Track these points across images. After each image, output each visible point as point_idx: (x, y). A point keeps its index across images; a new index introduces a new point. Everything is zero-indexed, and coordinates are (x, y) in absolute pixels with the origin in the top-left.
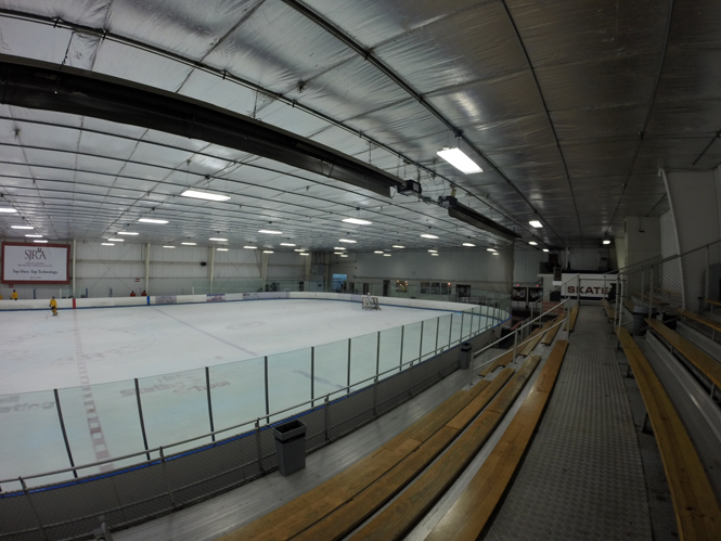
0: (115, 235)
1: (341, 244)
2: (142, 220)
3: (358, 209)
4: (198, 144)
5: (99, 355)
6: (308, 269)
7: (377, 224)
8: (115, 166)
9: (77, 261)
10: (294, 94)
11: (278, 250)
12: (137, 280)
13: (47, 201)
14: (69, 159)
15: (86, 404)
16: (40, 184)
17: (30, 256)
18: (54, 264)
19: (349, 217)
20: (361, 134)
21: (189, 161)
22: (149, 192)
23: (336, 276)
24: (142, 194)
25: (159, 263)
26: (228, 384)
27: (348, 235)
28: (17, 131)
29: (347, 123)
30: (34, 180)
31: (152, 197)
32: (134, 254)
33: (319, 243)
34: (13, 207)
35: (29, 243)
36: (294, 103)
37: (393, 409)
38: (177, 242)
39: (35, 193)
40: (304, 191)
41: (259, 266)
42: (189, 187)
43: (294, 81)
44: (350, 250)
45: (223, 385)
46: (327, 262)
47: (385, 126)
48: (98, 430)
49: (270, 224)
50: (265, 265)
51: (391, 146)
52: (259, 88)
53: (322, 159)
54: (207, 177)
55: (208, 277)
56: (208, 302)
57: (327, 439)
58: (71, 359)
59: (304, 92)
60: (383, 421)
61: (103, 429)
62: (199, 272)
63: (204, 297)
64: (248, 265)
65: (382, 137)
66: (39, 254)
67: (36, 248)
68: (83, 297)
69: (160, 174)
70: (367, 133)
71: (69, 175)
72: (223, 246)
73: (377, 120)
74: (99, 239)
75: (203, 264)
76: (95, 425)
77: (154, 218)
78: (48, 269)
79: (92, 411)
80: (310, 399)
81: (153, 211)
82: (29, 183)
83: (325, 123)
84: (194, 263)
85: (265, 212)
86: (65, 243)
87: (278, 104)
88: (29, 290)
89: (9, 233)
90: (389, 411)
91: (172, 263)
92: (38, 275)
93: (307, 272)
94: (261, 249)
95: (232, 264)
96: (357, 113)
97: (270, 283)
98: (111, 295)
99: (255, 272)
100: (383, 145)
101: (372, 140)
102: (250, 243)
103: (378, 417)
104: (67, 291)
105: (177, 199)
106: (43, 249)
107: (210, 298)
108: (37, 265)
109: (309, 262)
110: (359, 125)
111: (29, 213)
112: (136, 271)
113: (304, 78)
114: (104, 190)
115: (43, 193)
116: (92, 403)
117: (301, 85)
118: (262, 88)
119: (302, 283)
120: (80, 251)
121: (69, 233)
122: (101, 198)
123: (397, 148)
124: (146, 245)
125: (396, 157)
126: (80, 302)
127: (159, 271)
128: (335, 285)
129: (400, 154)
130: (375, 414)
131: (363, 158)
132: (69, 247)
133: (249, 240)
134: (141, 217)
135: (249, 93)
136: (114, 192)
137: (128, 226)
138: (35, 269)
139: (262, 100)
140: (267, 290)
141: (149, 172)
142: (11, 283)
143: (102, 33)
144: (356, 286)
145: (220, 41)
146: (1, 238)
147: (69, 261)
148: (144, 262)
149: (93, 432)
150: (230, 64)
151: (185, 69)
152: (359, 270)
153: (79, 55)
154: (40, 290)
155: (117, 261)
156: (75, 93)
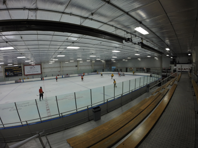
0: (52, 61)
1: (113, 58)
2: (58, 56)
3: (116, 48)
4: (69, 34)
5: (50, 91)
6: (105, 66)
7: (122, 52)
8: (48, 43)
9: (43, 68)
10: (91, 17)
11: (96, 61)
12: (59, 72)
13: (33, 54)
15: (46, 103)
16: (30, 50)
17: (31, 68)
18: (37, 69)
19: (114, 50)
20: (112, 26)
21: (67, 39)
22: (59, 49)
23: (112, 67)
24: (57, 49)
25: (65, 67)
26: (83, 97)
27: (115, 55)
29: (108, 23)
30: (29, 49)
31: (60, 50)
32: (58, 65)
33: (107, 58)
34: (25, 56)
35: (30, 65)
36: (92, 19)
37: (127, 103)
38: (69, 61)
39: (29, 52)
40: (100, 44)
41: (91, 66)
42: (69, 46)
44: (116, 60)
45: (81, 97)
46: (110, 63)
47: (119, 22)
48: (49, 110)
49: (93, 54)
50: (93, 65)
51: (122, 29)
52: (81, 17)
53: (102, 34)
54: (73, 43)
55: (78, 70)
56: (78, 76)
59: (94, 16)
60: (123, 107)
62: (75, 68)
63: (77, 75)
64: (89, 66)
65: (118, 26)
66: (33, 67)
67: (32, 66)
68: (45, 77)
69: (60, 43)
70: (114, 26)
71: (37, 46)
72: (81, 61)
73: (116, 21)
74: (48, 62)
75: (76, 66)
77: (61, 55)
78: (36, 71)
79: (47, 105)
80: (104, 100)
81: (61, 53)
82: (27, 50)
83: (101, 24)
84: (74, 66)
85: (91, 51)
86: (40, 64)
87: (87, 20)
88: (32, 76)
89: (25, 63)
90: (125, 104)
91: (68, 67)
93: (105, 67)
94: (91, 61)
95: (84, 66)
96: (110, 20)
97: (95, 70)
98: (53, 76)
99: (90, 67)
100: (119, 28)
101: (116, 27)
102: (88, 60)
103: (122, 106)
105: (66, 50)
106: (34, 66)
107: (79, 75)
108: (33, 70)
109: (105, 64)
110: (111, 23)
111: (29, 57)
112: (59, 69)
113: (93, 12)
114: (47, 49)
115: (31, 52)
116: (48, 103)
119: (103, 70)
120: (44, 66)
121: (40, 61)
122: (47, 51)
123: (124, 29)
124: (61, 62)
125: (124, 32)
127: (65, 69)
128: (113, 70)
129: (125, 31)
130: (121, 105)
131: (114, 33)
132: (41, 65)
133: (88, 59)
134: (58, 55)
136: (49, 49)
137: (55, 58)
138: (33, 71)
139: (82, 20)
140: (94, 72)
142: (27, 75)
143: (36, 9)
144: (118, 70)
145: (67, 6)
146: (23, 64)
147: (41, 68)
148: (61, 67)
149: (47, 110)
150: (71, 12)
151: (60, 14)
152: (119, 65)
153: (32, 16)
154: (34, 76)
155: (54, 67)
156: (32, 26)
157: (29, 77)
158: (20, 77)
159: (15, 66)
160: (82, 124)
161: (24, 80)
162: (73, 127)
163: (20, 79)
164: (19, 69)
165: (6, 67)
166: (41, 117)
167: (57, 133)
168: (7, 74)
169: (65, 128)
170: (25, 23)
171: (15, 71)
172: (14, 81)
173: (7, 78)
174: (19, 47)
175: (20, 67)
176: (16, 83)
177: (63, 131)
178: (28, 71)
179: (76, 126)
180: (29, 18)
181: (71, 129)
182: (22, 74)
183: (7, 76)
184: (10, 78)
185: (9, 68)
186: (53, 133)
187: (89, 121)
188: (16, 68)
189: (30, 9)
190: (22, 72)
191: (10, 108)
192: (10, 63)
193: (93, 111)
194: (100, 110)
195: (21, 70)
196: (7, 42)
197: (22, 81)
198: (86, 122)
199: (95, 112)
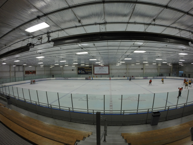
0: (119, 63)
1: (181, 61)
2: (125, 59)
3: (183, 50)
4: (135, 41)
5: (115, 90)
6: (172, 69)
7: (190, 54)
8: (117, 48)
9: (111, 69)
10: (153, 23)
11: (162, 64)
12: (125, 73)
13: (103, 57)
14: (106, 48)
15: (110, 100)
16: (101, 54)
17: (100, 68)
18: (106, 70)
19: (180, 53)
20: (176, 28)
21: (134, 44)
22: (126, 52)
23: (180, 72)
24: (124, 53)
25: (131, 69)
26: (145, 100)
27: (182, 59)
28: (94, 45)
29: (170, 26)
30: (99, 53)
31: (127, 53)
32: (124, 67)
33: (174, 61)
34: (96, 59)
35: (100, 66)
36: (155, 25)
38: (135, 64)
39: (100, 56)
40: (165, 47)
41: (157, 69)
42: (135, 50)
43: (152, 19)
44: (184, 63)
45: (144, 100)
46: (177, 67)
47: (182, 23)
48: (112, 106)
49: (159, 57)
50: (159, 68)
51: (186, 29)
52: (144, 24)
53: (167, 38)
54: (139, 47)
55: (144, 72)
56: (143, 79)
57: (166, 119)
58: (108, 90)
59: (156, 22)
60: (183, 118)
61: (113, 106)
62: (141, 71)
63: (142, 78)
64: (154, 69)
65: (182, 28)
66: (102, 68)
67: (101, 67)
68: (112, 77)
69: (128, 48)
70: (178, 27)
71: (107, 51)
72: (147, 64)
73: (179, 23)
74: (116, 64)
75: (142, 69)
76: (111, 105)
78: (104, 71)
79: (111, 102)
80: (165, 106)
81: (128, 57)
82: (99, 54)
83: (164, 28)
84: (140, 69)
85: (157, 54)
86: (108, 65)
87: (150, 26)
88: (100, 76)
89: (95, 64)
90: (187, 116)
91: (134, 69)
92: (102, 72)
93: (171, 71)
94: (157, 64)
95: (150, 69)
96: (173, 22)
97: (160, 74)
98: (119, 77)
99: (156, 71)
100: (183, 30)
101: (179, 29)
102: (154, 63)
103: (183, 117)
104: (109, 76)
105: (133, 53)
106: (103, 67)
107: (144, 78)
109: (172, 67)
110: (174, 25)
111: (99, 59)
112: (125, 71)
113: (154, 18)
114: (115, 53)
115: (102, 55)
116: (112, 100)
117: (154, 20)
118: (145, 24)
119: (170, 74)
120: (111, 67)
121: (108, 63)
122: (115, 55)
123: (188, 29)
124: (127, 65)
125: (188, 33)
126: (111, 78)
127: (131, 71)
128: (180, 75)
130: (182, 115)
131: (178, 35)
133: (154, 62)
134: (125, 58)
135: (142, 26)
136: (118, 53)
137: (122, 61)
138: (101, 71)
139: (146, 26)
140: (160, 76)
141: (125, 48)
142: (96, 74)
143: (105, 23)
144: (186, 75)
145: (131, 17)
146: (93, 65)
147: (109, 69)
148: (127, 69)
149: (110, 106)
150: (135, 21)
151: (126, 25)
152: (187, 70)
153: (102, 29)
154: (102, 76)
155: (120, 69)
156: (104, 36)
157: (97, 75)
158: (90, 76)
159: (86, 66)
160: (139, 124)
161: (93, 78)
162: (130, 125)
163: (90, 77)
164: (89, 69)
165: (79, 66)
166: (105, 110)
167: (115, 126)
168: (79, 72)
169: (123, 124)
170: (99, 35)
171: (86, 70)
172: (85, 78)
173: (79, 75)
174: (91, 52)
175: (91, 67)
176: (86, 80)
177: (120, 126)
178: (97, 71)
179: (133, 125)
180: (101, 31)
181: (128, 126)
182: (92, 73)
183: (79, 74)
184: (81, 76)
185: (81, 67)
186: (111, 125)
187: (146, 123)
188: (87, 68)
189: (100, 24)
190: (92, 71)
191: (80, 98)
192: (83, 64)
193: (152, 115)
194: (159, 116)
195: (92, 69)
196: (82, 48)
197: (91, 78)
198: (143, 124)
199: (154, 116)
